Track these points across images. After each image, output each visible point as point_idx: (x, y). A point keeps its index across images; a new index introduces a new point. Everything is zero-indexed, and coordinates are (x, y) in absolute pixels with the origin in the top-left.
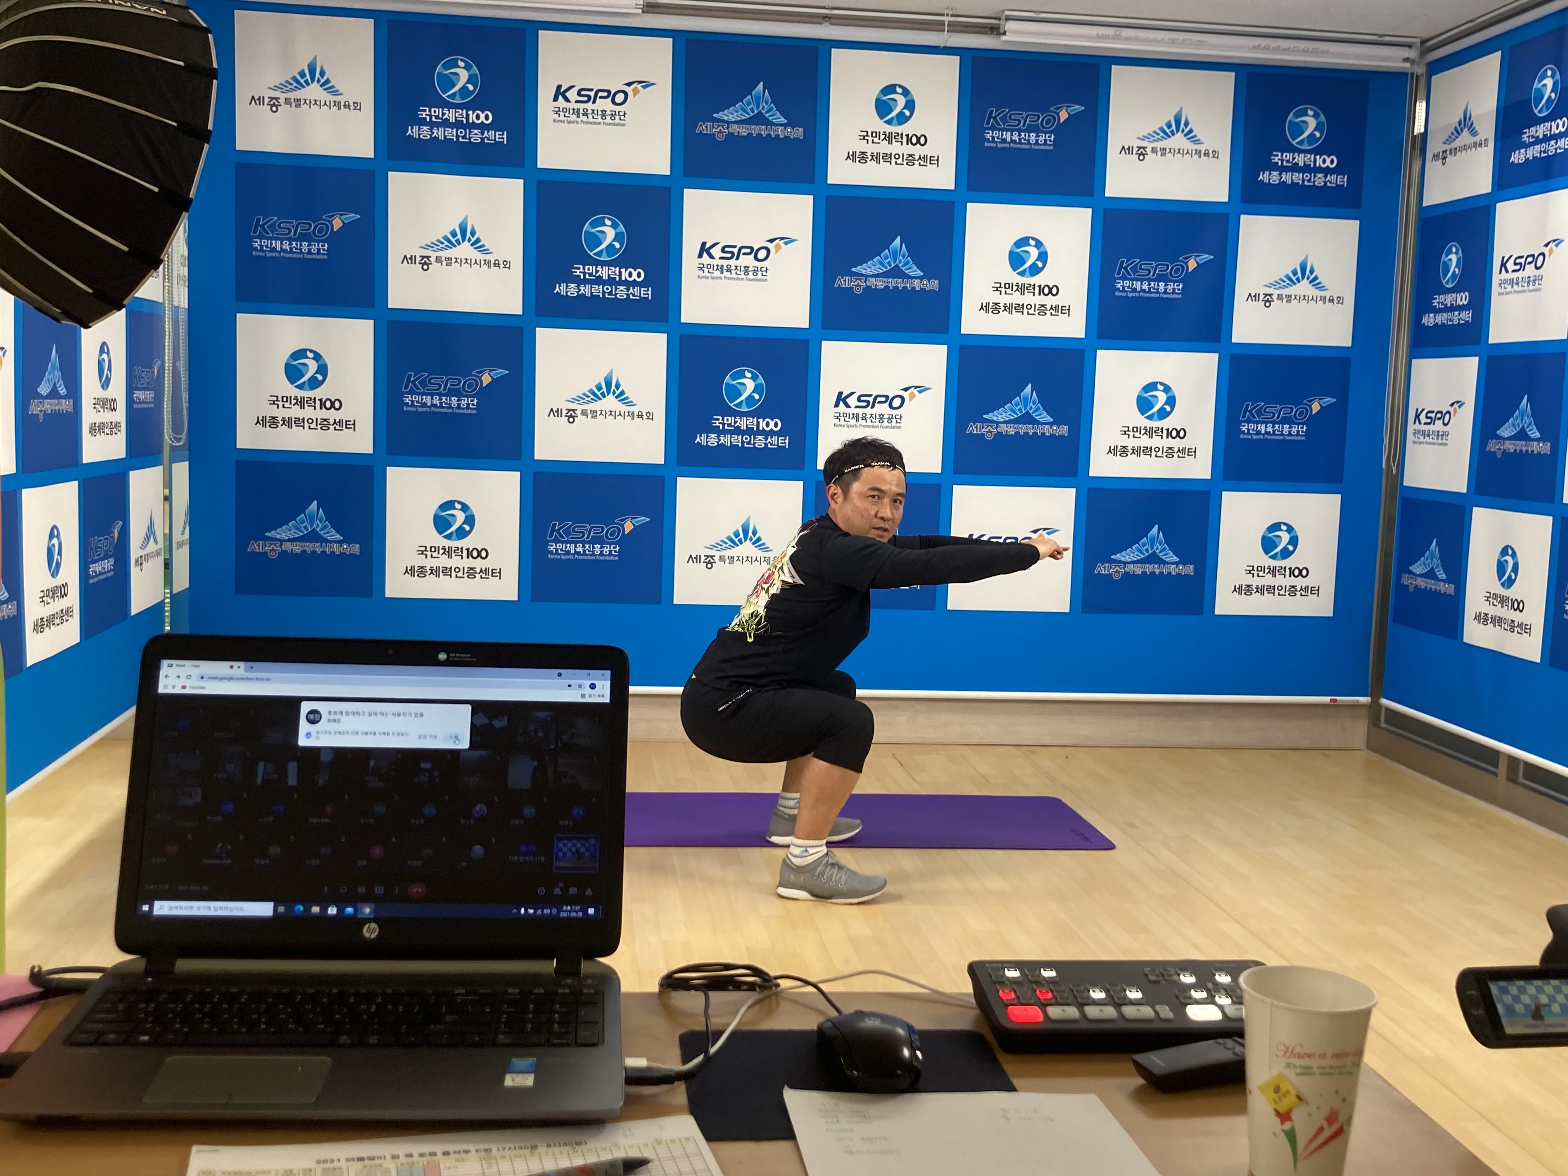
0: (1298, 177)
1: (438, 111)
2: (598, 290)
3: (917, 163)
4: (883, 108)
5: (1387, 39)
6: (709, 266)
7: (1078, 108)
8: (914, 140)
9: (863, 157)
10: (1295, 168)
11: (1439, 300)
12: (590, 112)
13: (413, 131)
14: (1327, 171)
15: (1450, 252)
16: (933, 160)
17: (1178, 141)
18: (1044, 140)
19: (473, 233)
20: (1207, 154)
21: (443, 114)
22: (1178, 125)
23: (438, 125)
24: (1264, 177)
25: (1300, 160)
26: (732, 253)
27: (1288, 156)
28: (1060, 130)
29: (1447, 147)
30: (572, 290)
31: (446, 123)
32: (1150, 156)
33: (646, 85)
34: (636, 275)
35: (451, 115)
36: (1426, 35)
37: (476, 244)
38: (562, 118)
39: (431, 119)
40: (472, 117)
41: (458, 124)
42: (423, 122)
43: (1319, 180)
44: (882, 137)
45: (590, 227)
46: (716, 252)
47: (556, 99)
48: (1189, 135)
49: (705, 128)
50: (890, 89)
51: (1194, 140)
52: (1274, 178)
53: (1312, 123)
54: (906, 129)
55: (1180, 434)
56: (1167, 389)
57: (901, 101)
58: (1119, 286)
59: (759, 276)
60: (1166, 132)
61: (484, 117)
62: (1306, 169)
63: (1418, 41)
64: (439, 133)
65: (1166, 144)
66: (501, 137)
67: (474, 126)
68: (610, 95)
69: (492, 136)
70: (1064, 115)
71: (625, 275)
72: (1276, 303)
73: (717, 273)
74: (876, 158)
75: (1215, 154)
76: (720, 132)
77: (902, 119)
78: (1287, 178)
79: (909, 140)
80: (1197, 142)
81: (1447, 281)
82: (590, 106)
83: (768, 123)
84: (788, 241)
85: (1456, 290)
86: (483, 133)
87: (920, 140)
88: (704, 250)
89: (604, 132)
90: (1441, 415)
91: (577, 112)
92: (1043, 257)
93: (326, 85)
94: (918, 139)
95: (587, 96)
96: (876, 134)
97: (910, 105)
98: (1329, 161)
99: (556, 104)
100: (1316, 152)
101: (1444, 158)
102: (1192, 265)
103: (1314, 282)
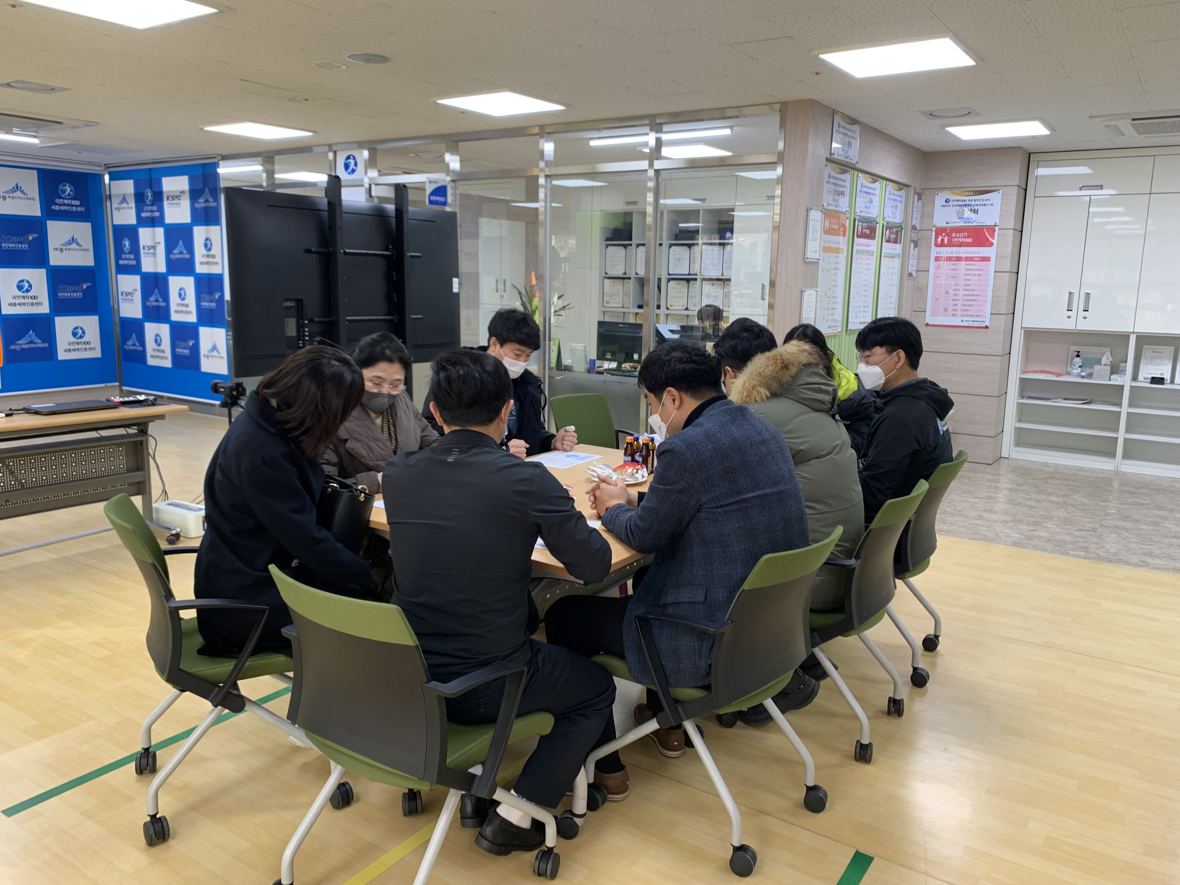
0: (66, 208)
10: (64, 205)
11: (123, 256)
14: (76, 206)
15: (125, 241)
17: (18, 194)
20: (30, 199)
22: (17, 188)
25: (66, 202)
27: (61, 200)
29: (119, 206)
32: (8, 199)
43: (74, 209)
48: (22, 192)
51: (24, 193)
52: (57, 208)
53: (68, 189)
55: (36, 297)
56: (28, 282)
58: (3, 245)
60: (13, 191)
62: (68, 205)
65: (14, 195)
72: (65, 251)
75: (33, 199)
78: (62, 208)
80: (26, 194)
81: (126, 250)
90: (130, 294)
98: (77, 202)
101: (119, 210)
102: (31, 238)
103: (77, 243)
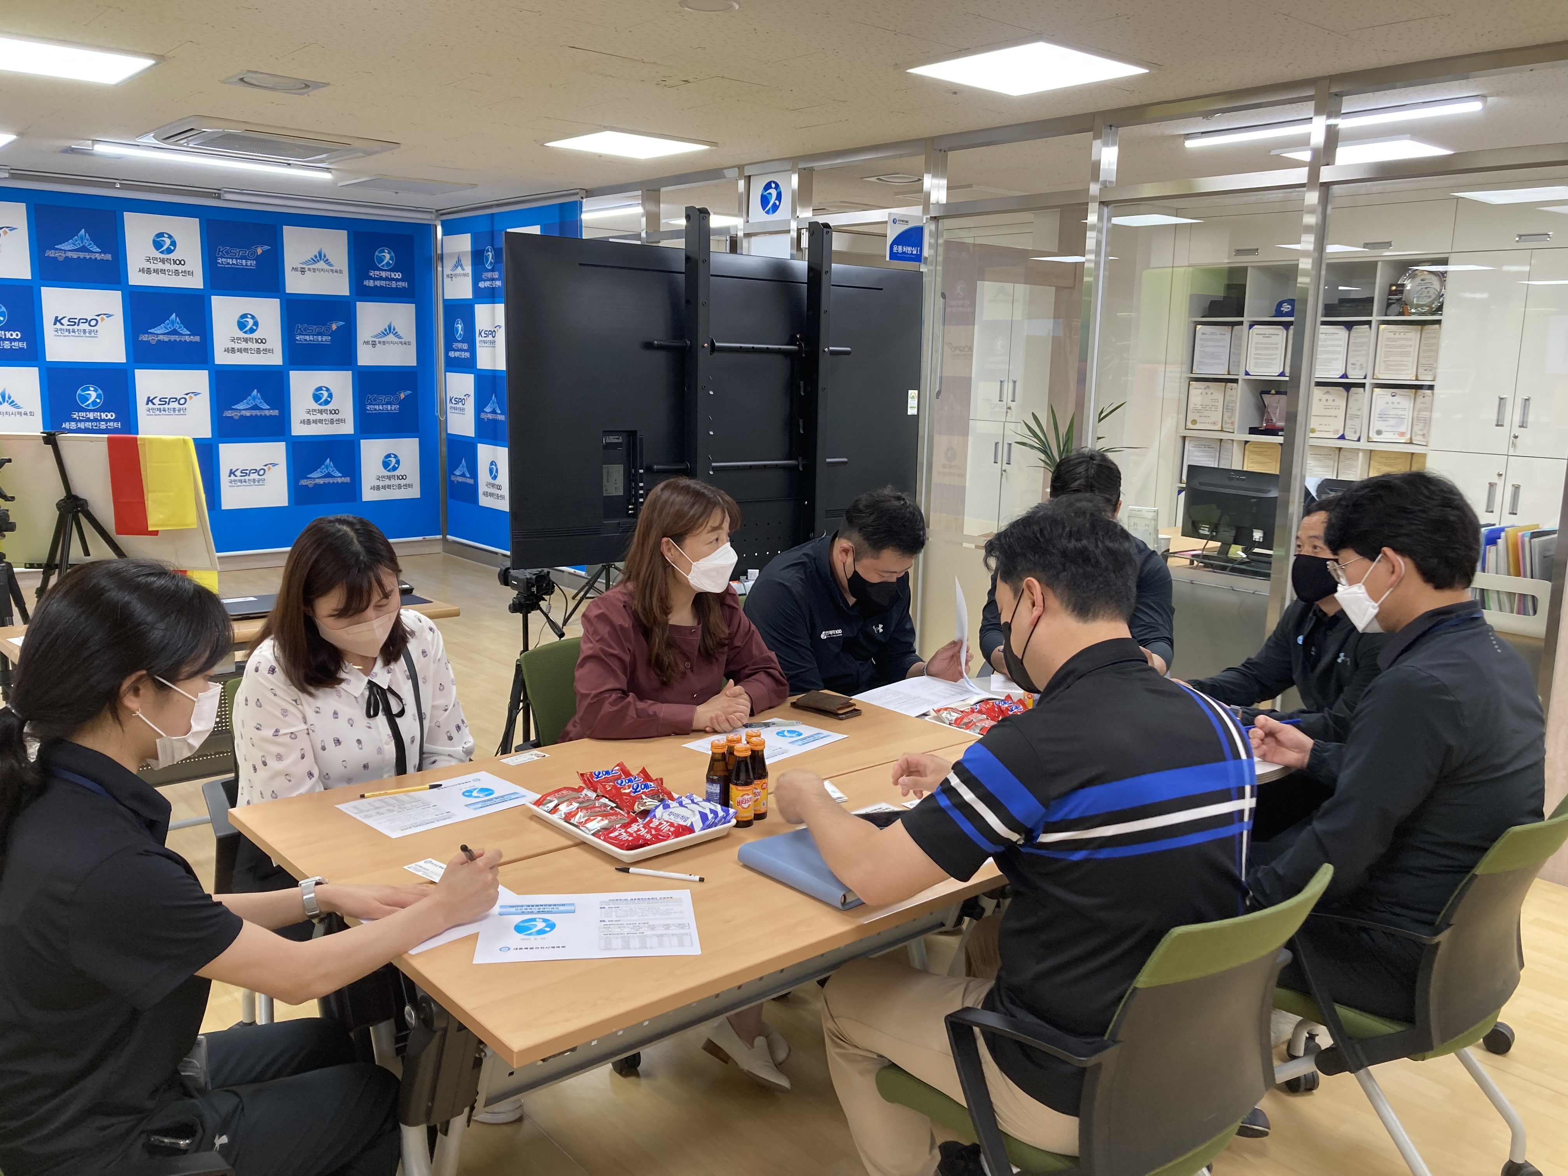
0: (383, 283)
3: (180, 274)
4: (158, 245)
6: (61, 330)
7: (268, 247)
8: (178, 262)
9: (149, 271)
10: (381, 278)
11: (455, 346)
14: (397, 280)
15: (458, 323)
16: (190, 273)
17: (321, 265)
18: (250, 264)
20: (336, 271)
22: (320, 256)
24: (366, 283)
25: (383, 274)
26: (75, 322)
27: (377, 273)
29: (453, 272)
32: (307, 273)
33: (12, 229)
43: (394, 284)
44: (159, 260)
46: (65, 322)
50: (161, 235)
51: (329, 264)
52: (370, 283)
53: (388, 256)
54: (172, 256)
55: (336, 412)
56: (328, 390)
57: (168, 241)
58: (297, 338)
59: (93, 334)
60: (315, 260)
62: (387, 279)
63: (434, 210)
65: (315, 266)
70: (259, 251)
72: (378, 345)
73: (66, 334)
74: (156, 271)
75: (341, 272)
77: (169, 251)
78: (378, 283)
79: (175, 262)
80: (331, 266)
81: (458, 337)
84: (108, 315)
87: (181, 262)
88: (57, 320)
92: (256, 324)
96: (155, 259)
97: (173, 243)
98: (398, 275)
100: (391, 270)
101: (452, 278)
102: (334, 327)
103: (396, 334)
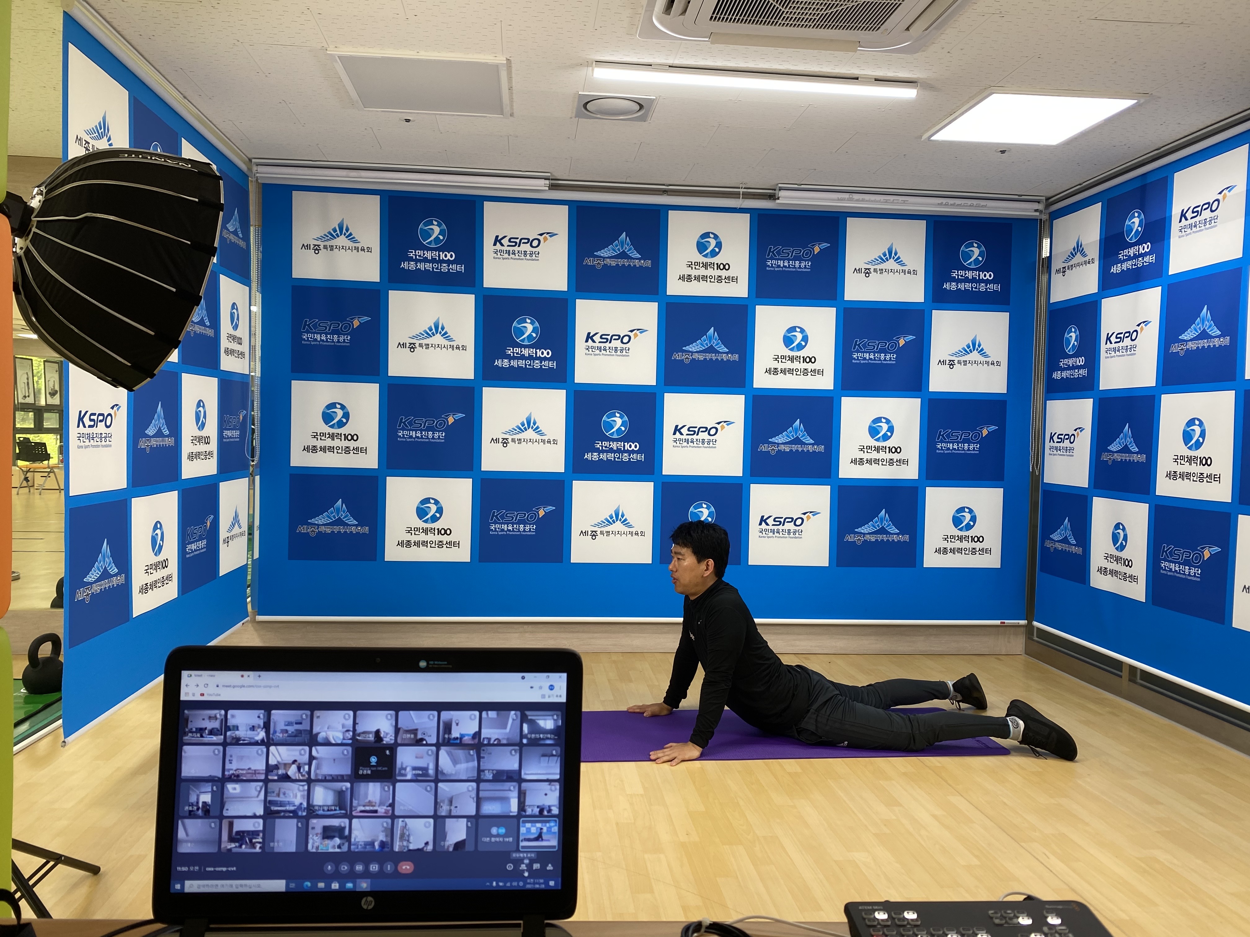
0: (968, 286)
1: (420, 252)
2: (522, 363)
3: (723, 281)
4: (701, 247)
5: (1023, 197)
6: (592, 347)
7: (825, 245)
8: (722, 267)
9: (689, 278)
10: (966, 280)
11: (1064, 363)
12: (516, 252)
13: (405, 265)
14: (987, 282)
15: (1070, 331)
16: (734, 279)
17: (891, 264)
18: (805, 265)
19: (443, 328)
20: (909, 272)
21: (424, 254)
22: (891, 254)
23: (420, 261)
24: (947, 286)
25: (970, 275)
26: (607, 339)
27: (962, 273)
28: (815, 259)
29: (1066, 265)
30: (506, 363)
31: (425, 260)
32: (873, 274)
33: (552, 235)
34: (546, 353)
35: (429, 255)
36: (1049, 195)
37: (445, 335)
38: (499, 256)
39: (416, 257)
40: (442, 256)
41: (433, 261)
42: (411, 259)
43: (982, 287)
44: (701, 265)
45: (516, 323)
46: (597, 338)
47: (495, 244)
48: (898, 260)
49: (589, 261)
50: (706, 235)
51: (900, 263)
52: (953, 286)
53: (976, 252)
54: (716, 260)
55: (897, 450)
56: (888, 421)
57: (713, 243)
58: (855, 356)
59: (624, 353)
60: (883, 259)
61: (450, 256)
62: (973, 280)
63: (1044, 198)
64: (421, 266)
65: (883, 266)
66: (461, 268)
67: (443, 261)
68: (529, 241)
69: (454, 267)
70: (817, 250)
71: (539, 353)
72: (957, 366)
73: (598, 352)
74: (697, 278)
75: (915, 272)
76: (599, 263)
77: (714, 254)
78: (961, 286)
79: (718, 267)
81: (1069, 350)
82: (516, 248)
83: (629, 258)
84: (642, 331)
85: (1076, 355)
86: (449, 266)
87: (725, 267)
88: (589, 337)
89: (526, 264)
90: (1068, 436)
91: (508, 252)
92: (805, 339)
93: (350, 237)
94: (724, 266)
95: (515, 242)
96: (697, 264)
97: (719, 245)
98: (989, 276)
99: (495, 247)
100: (980, 269)
101: (1064, 272)
102: (902, 342)
103: (981, 352)
